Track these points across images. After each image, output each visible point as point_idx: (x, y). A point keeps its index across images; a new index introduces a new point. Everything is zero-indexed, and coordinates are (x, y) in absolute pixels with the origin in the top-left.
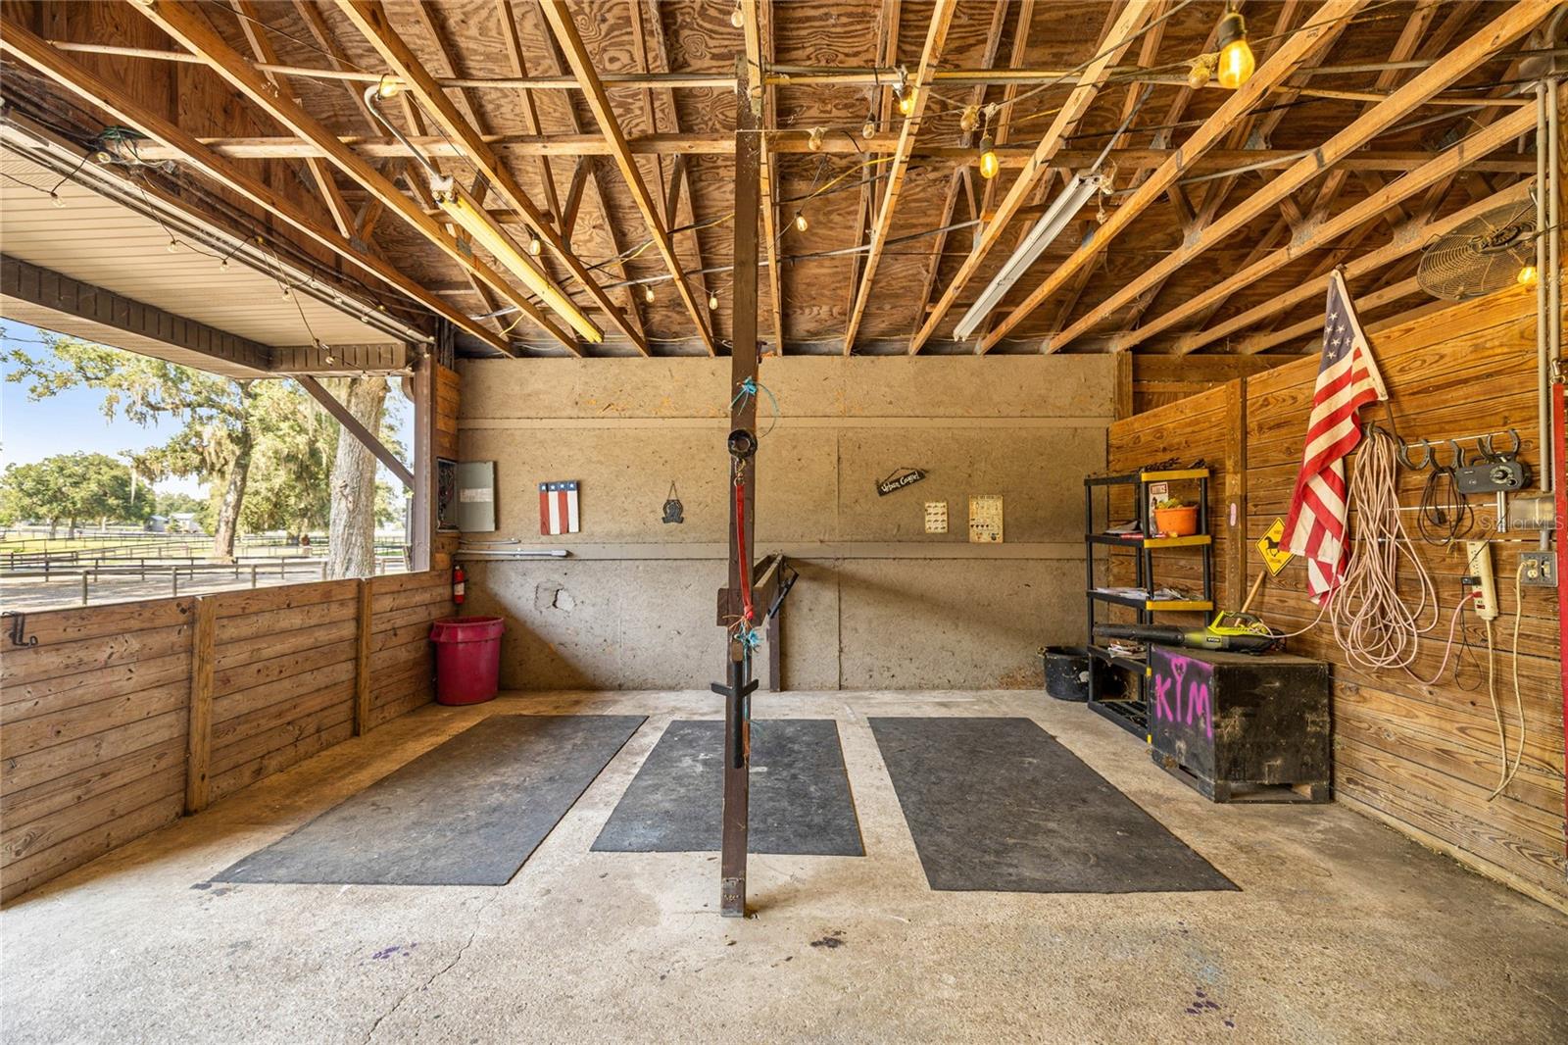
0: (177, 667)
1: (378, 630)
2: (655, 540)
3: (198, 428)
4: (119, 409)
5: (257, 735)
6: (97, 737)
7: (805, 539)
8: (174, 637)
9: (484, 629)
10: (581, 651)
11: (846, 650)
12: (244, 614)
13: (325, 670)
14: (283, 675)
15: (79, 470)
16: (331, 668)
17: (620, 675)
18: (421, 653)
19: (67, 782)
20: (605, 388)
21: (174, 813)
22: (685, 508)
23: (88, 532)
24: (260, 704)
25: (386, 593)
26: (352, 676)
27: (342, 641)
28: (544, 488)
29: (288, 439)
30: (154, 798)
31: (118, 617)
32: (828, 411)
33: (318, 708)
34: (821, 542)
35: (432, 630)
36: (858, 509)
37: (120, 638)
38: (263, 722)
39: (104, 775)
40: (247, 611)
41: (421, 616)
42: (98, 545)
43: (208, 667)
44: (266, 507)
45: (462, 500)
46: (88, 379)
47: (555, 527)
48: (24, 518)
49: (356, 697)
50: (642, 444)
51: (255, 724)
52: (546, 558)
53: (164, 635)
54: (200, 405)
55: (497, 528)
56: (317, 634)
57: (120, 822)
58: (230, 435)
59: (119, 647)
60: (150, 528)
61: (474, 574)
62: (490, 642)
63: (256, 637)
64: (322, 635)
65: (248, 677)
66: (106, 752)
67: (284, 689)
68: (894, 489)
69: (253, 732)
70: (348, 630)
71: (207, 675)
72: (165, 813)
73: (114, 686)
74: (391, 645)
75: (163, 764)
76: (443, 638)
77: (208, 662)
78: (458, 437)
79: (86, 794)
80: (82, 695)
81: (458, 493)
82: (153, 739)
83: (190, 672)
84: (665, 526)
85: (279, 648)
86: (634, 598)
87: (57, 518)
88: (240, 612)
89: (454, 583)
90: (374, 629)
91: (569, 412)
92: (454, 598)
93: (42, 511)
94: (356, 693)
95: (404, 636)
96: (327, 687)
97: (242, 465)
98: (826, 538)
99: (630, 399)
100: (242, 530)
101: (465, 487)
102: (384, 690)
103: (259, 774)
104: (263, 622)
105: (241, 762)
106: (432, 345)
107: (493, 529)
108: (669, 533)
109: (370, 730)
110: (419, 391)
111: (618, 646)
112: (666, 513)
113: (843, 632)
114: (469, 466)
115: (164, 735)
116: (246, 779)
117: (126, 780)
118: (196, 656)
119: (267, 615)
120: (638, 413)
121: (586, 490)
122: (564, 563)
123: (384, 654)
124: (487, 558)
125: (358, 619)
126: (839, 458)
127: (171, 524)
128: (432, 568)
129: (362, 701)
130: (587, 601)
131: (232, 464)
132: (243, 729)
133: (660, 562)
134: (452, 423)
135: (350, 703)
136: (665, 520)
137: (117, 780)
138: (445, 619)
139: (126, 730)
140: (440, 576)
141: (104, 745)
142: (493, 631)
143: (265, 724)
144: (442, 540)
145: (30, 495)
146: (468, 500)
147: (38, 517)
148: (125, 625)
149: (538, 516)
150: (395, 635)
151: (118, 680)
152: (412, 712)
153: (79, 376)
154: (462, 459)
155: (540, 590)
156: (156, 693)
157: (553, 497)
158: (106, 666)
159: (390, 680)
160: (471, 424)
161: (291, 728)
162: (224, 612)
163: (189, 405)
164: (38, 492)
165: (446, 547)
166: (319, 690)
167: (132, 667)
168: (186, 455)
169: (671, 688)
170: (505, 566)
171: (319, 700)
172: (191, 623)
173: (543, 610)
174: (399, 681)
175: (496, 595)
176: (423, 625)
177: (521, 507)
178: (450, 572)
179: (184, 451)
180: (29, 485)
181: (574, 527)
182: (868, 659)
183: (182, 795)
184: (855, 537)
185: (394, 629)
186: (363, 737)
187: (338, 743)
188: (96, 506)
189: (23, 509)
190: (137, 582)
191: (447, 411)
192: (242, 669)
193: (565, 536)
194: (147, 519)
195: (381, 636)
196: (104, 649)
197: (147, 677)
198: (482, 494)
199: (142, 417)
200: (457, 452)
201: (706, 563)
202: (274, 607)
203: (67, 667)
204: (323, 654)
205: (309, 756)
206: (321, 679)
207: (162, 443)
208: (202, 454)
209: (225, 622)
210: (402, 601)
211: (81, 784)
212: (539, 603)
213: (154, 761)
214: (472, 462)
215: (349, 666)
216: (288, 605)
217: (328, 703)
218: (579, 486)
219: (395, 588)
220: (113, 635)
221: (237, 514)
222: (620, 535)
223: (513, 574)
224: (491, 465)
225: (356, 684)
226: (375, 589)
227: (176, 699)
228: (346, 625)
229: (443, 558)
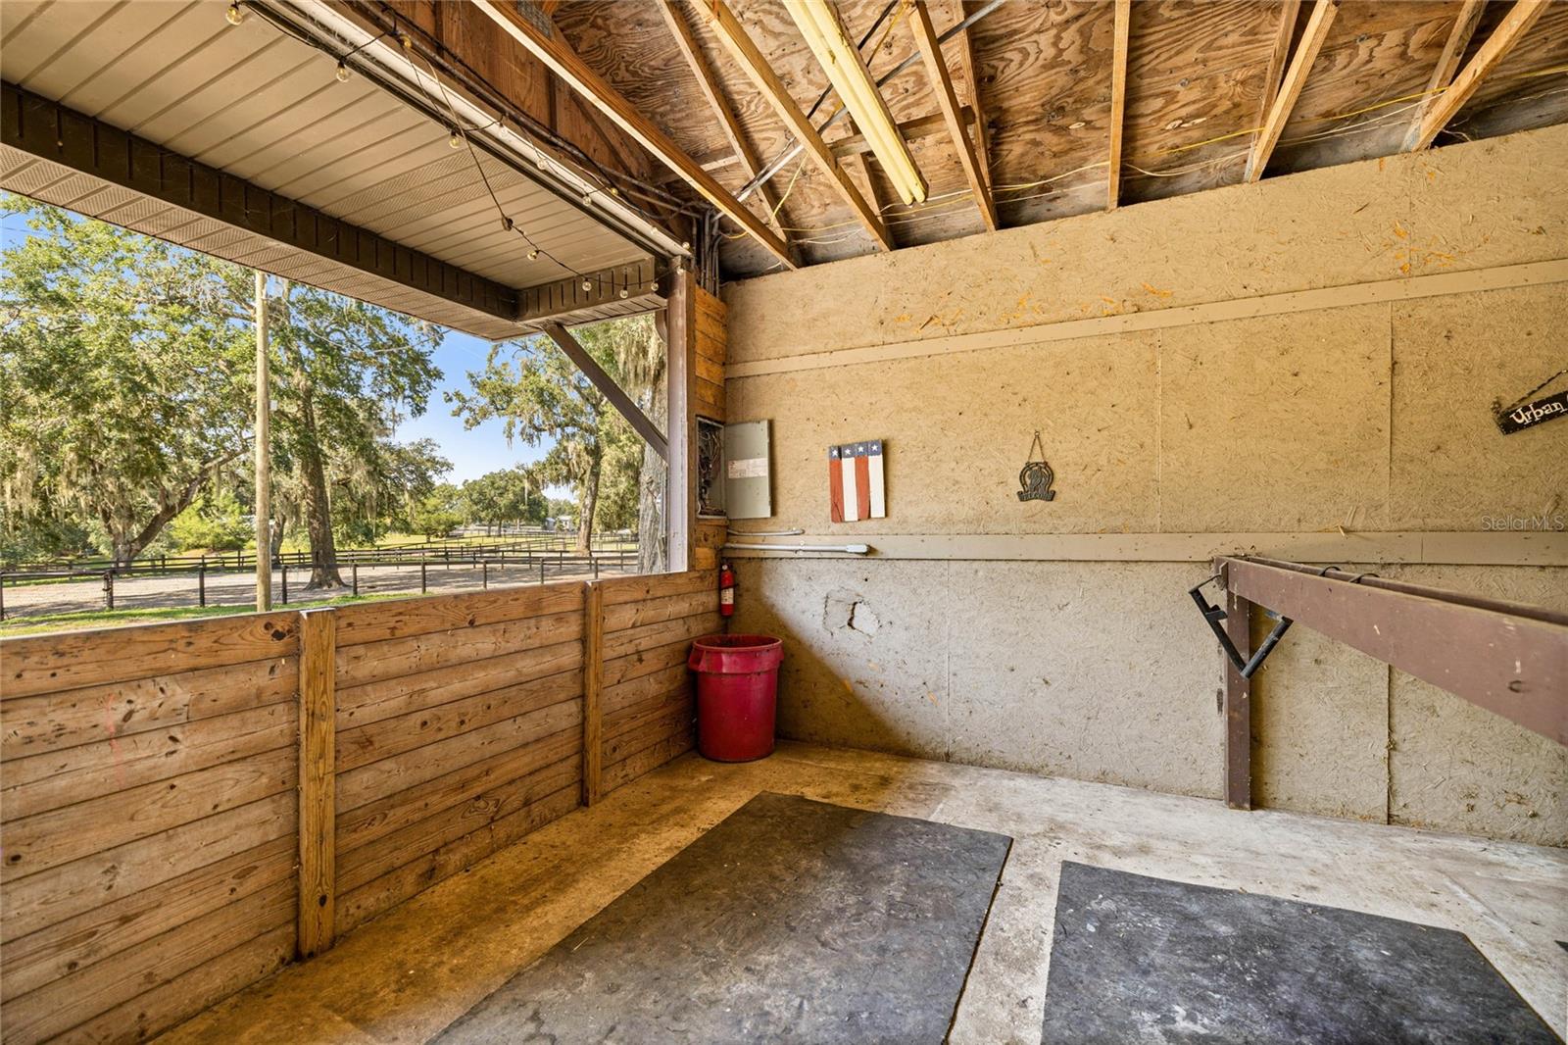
0: (273, 726)
1: (615, 655)
2: (1003, 530)
3: (565, 444)
4: (516, 431)
5: (425, 820)
6: (108, 858)
7: (1304, 526)
8: (261, 678)
9: (754, 655)
10: (888, 696)
11: (1404, 747)
12: (394, 638)
13: (536, 715)
14: (465, 728)
15: (502, 483)
16: (543, 712)
17: (948, 737)
18: (676, 685)
19: (43, 943)
20: (924, 293)
21: (276, 960)
22: (1058, 475)
23: (510, 531)
24: (428, 773)
25: (626, 603)
26: (576, 721)
27: (560, 671)
28: (835, 453)
29: (626, 449)
30: (234, 942)
31: (141, 649)
32: (1367, 271)
33: (526, 770)
34: (1347, 531)
35: (690, 653)
36: (1442, 463)
37: (149, 685)
38: (434, 799)
39: (125, 920)
40: (398, 633)
41: (676, 633)
42: (512, 540)
43: (324, 726)
44: (615, 508)
45: (730, 476)
46: (498, 409)
47: (851, 511)
48: (474, 521)
49: (582, 750)
50: (984, 375)
51: (421, 803)
52: (839, 556)
53: (242, 677)
54: (567, 425)
55: (774, 512)
56: (520, 665)
57: (167, 990)
58: (586, 448)
59: (145, 701)
60: (545, 528)
61: (745, 574)
62: (763, 676)
63: (419, 672)
64: (528, 666)
65: (407, 733)
66: (126, 880)
67: (468, 748)
68: (1544, 418)
69: (417, 816)
70: (570, 657)
71: (324, 741)
72: (258, 961)
73: (139, 767)
74: (635, 675)
75: (250, 884)
76: (703, 666)
77: (323, 718)
78: (725, 389)
79: (88, 955)
80: (72, 787)
81: (726, 466)
82: (223, 849)
83: (296, 734)
84: (1023, 505)
85: (457, 687)
86: (970, 621)
87: (491, 520)
88: (387, 634)
89: (720, 589)
90: (608, 653)
91: (869, 338)
92: (721, 608)
93: (483, 514)
94: (583, 745)
95: (652, 662)
96: (537, 741)
97: (596, 475)
98: (1359, 524)
99: (964, 304)
100: (597, 528)
101: (734, 459)
102: (626, 738)
103: (430, 878)
104: (430, 648)
105: (398, 863)
106: (689, 260)
107: (768, 515)
108: (1030, 518)
109: (604, 795)
110: (673, 324)
111: (944, 693)
112: (1024, 484)
113: (1398, 711)
114: (739, 429)
115: (251, 838)
116: (409, 888)
117: (174, 922)
118: (303, 708)
119: (436, 639)
120: (979, 325)
121: (895, 454)
122: (864, 564)
123: (626, 688)
124: (761, 555)
125: (583, 640)
126: (1394, 363)
127: (558, 524)
128: (691, 567)
129: (590, 757)
130: (898, 622)
131: (588, 472)
132: (398, 815)
133: (1013, 565)
134: (716, 369)
135: (575, 760)
136: (1022, 496)
137: (154, 923)
138: (708, 639)
139: (169, 838)
140: (702, 578)
141: (123, 869)
142: (767, 659)
143: (437, 802)
144: (705, 529)
145: (476, 504)
146: (737, 476)
147: (481, 520)
148: (161, 662)
149: (827, 495)
150: (640, 660)
151: (147, 755)
152: (667, 767)
153: (492, 408)
154: (730, 420)
155: (830, 602)
156: (230, 772)
157: (848, 465)
158: (119, 735)
159: (634, 724)
160: (741, 370)
161: (482, 804)
162: (358, 635)
163: (559, 426)
164: (480, 501)
165: (710, 539)
166: (526, 745)
167: (176, 732)
168: (558, 467)
169: (1032, 772)
170: (785, 566)
171: (527, 759)
172: (294, 655)
173: (836, 630)
174: (646, 723)
175: (773, 606)
176: (678, 646)
177: (805, 486)
178: (715, 574)
179: (557, 463)
180: (475, 496)
181: (877, 510)
182: (1463, 772)
183: (291, 928)
184: (1431, 522)
185: (638, 652)
186: (592, 808)
187: (558, 817)
188: (513, 512)
189: (473, 513)
190: (526, 570)
191: (710, 352)
192: (393, 724)
193: (865, 524)
194: (543, 520)
195: (620, 662)
196: (112, 704)
197: (209, 748)
198: (755, 466)
199: (530, 439)
200: (724, 410)
201: (1098, 567)
202: (448, 626)
203: (30, 740)
204: (534, 691)
205: (510, 841)
206: (528, 728)
207: (543, 457)
208: (568, 465)
209: (360, 650)
210: (649, 612)
211: (74, 942)
212: (829, 621)
213: (231, 882)
214: (742, 423)
215: (573, 707)
216: (471, 623)
217: (542, 763)
218: (885, 448)
219: (639, 595)
220: (134, 681)
221: (592, 514)
222: (948, 521)
223: (795, 578)
224: (765, 425)
225: (583, 732)
226: (609, 596)
227: (271, 779)
228: (566, 649)
229: (705, 553)
